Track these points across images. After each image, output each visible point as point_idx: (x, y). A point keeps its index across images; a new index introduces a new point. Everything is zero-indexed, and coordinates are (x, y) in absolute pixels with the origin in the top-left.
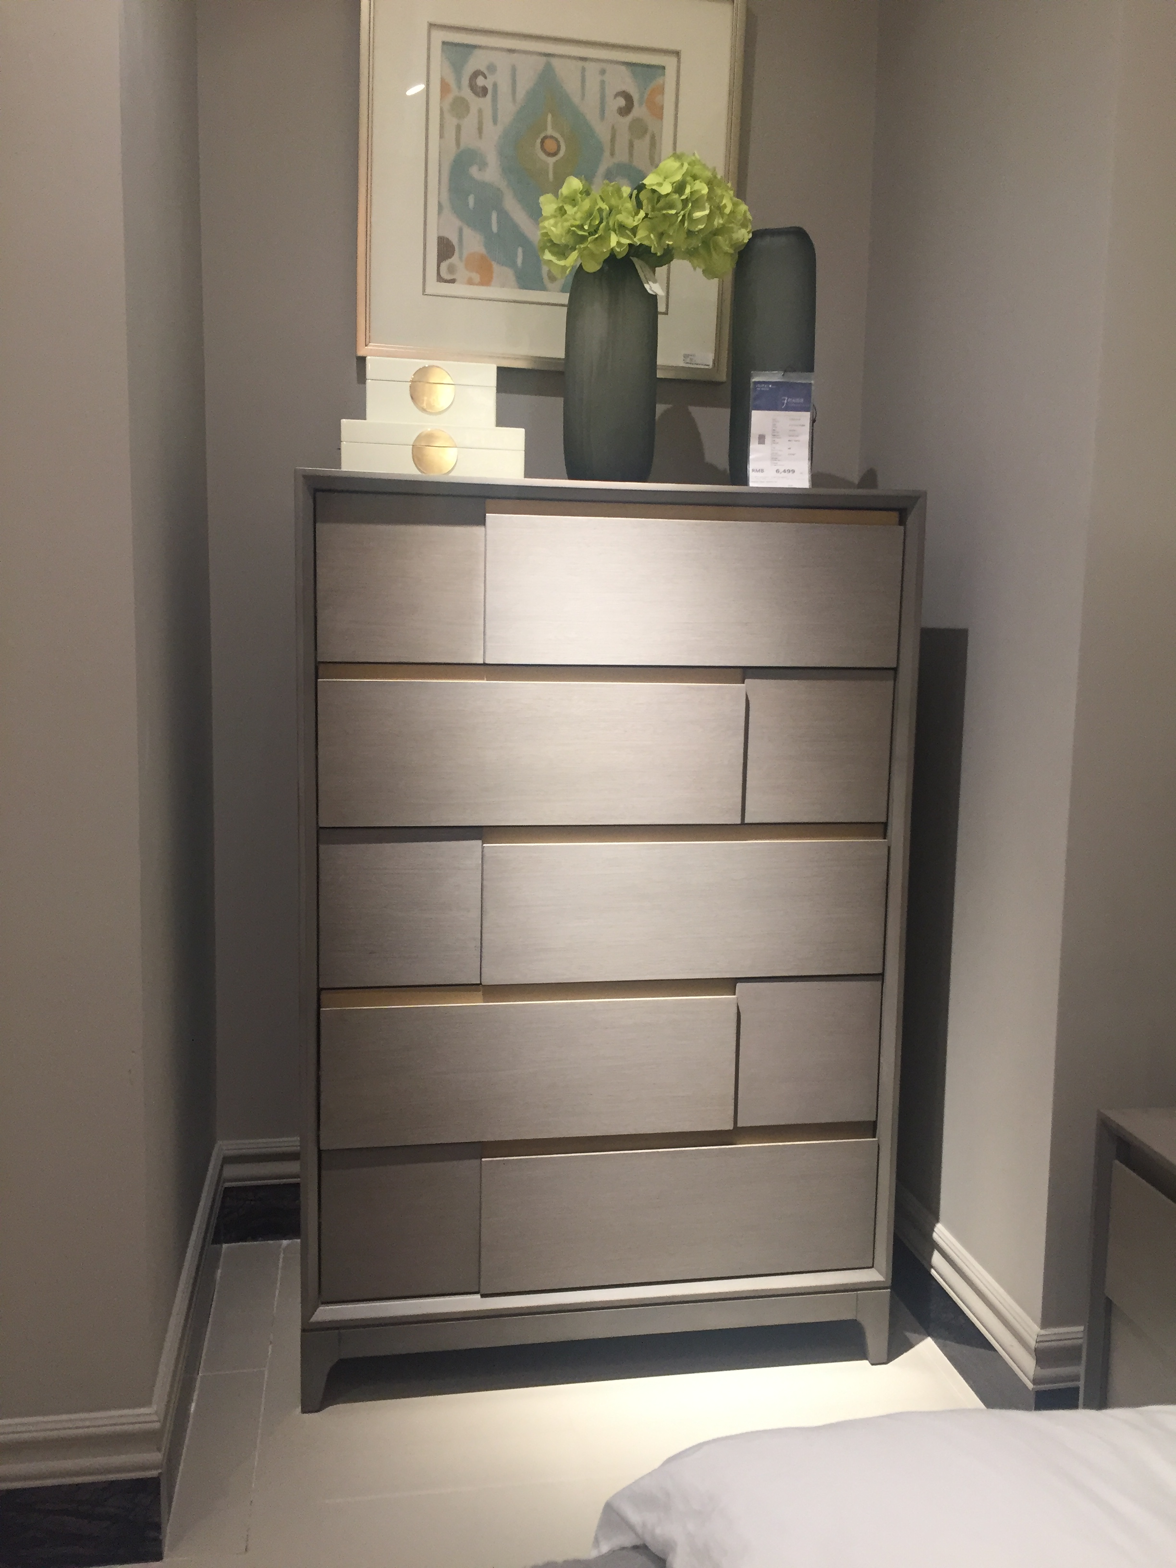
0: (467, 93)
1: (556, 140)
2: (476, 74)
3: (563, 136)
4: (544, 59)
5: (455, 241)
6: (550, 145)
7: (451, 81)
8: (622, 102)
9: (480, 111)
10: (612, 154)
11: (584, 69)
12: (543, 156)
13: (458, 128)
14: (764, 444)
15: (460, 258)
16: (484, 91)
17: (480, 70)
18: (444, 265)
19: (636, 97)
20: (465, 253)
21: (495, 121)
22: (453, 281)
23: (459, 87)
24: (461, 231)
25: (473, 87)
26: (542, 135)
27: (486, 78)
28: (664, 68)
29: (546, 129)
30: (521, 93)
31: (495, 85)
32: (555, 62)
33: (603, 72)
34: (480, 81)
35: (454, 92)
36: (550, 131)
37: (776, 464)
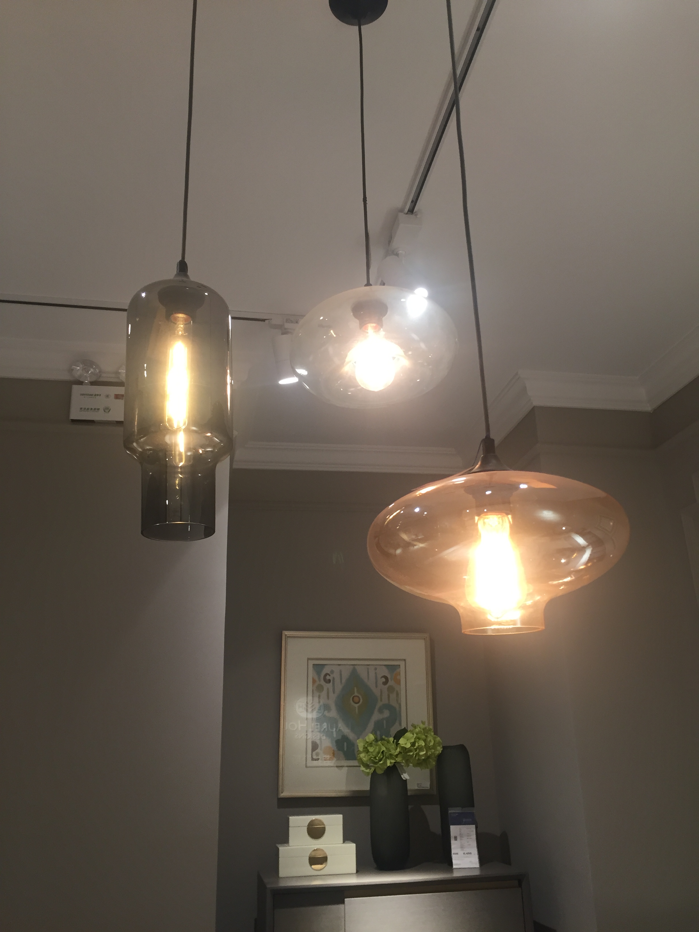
0: (323, 682)
1: (359, 698)
2: (326, 674)
3: (361, 695)
4: (352, 667)
5: (318, 742)
6: (356, 699)
7: (316, 678)
8: (384, 680)
9: (328, 689)
10: (381, 700)
11: (368, 669)
12: (353, 703)
13: (320, 697)
14: (457, 840)
15: (321, 750)
16: (329, 681)
17: (327, 673)
18: (314, 753)
19: (389, 677)
20: (323, 747)
21: (334, 692)
22: (318, 759)
24: (321, 737)
25: (325, 679)
26: (352, 696)
27: (330, 676)
28: (399, 665)
29: (354, 693)
30: (344, 681)
31: (334, 678)
32: (356, 667)
33: (376, 669)
34: (328, 677)
35: (318, 683)
36: (356, 694)
37: (463, 850)
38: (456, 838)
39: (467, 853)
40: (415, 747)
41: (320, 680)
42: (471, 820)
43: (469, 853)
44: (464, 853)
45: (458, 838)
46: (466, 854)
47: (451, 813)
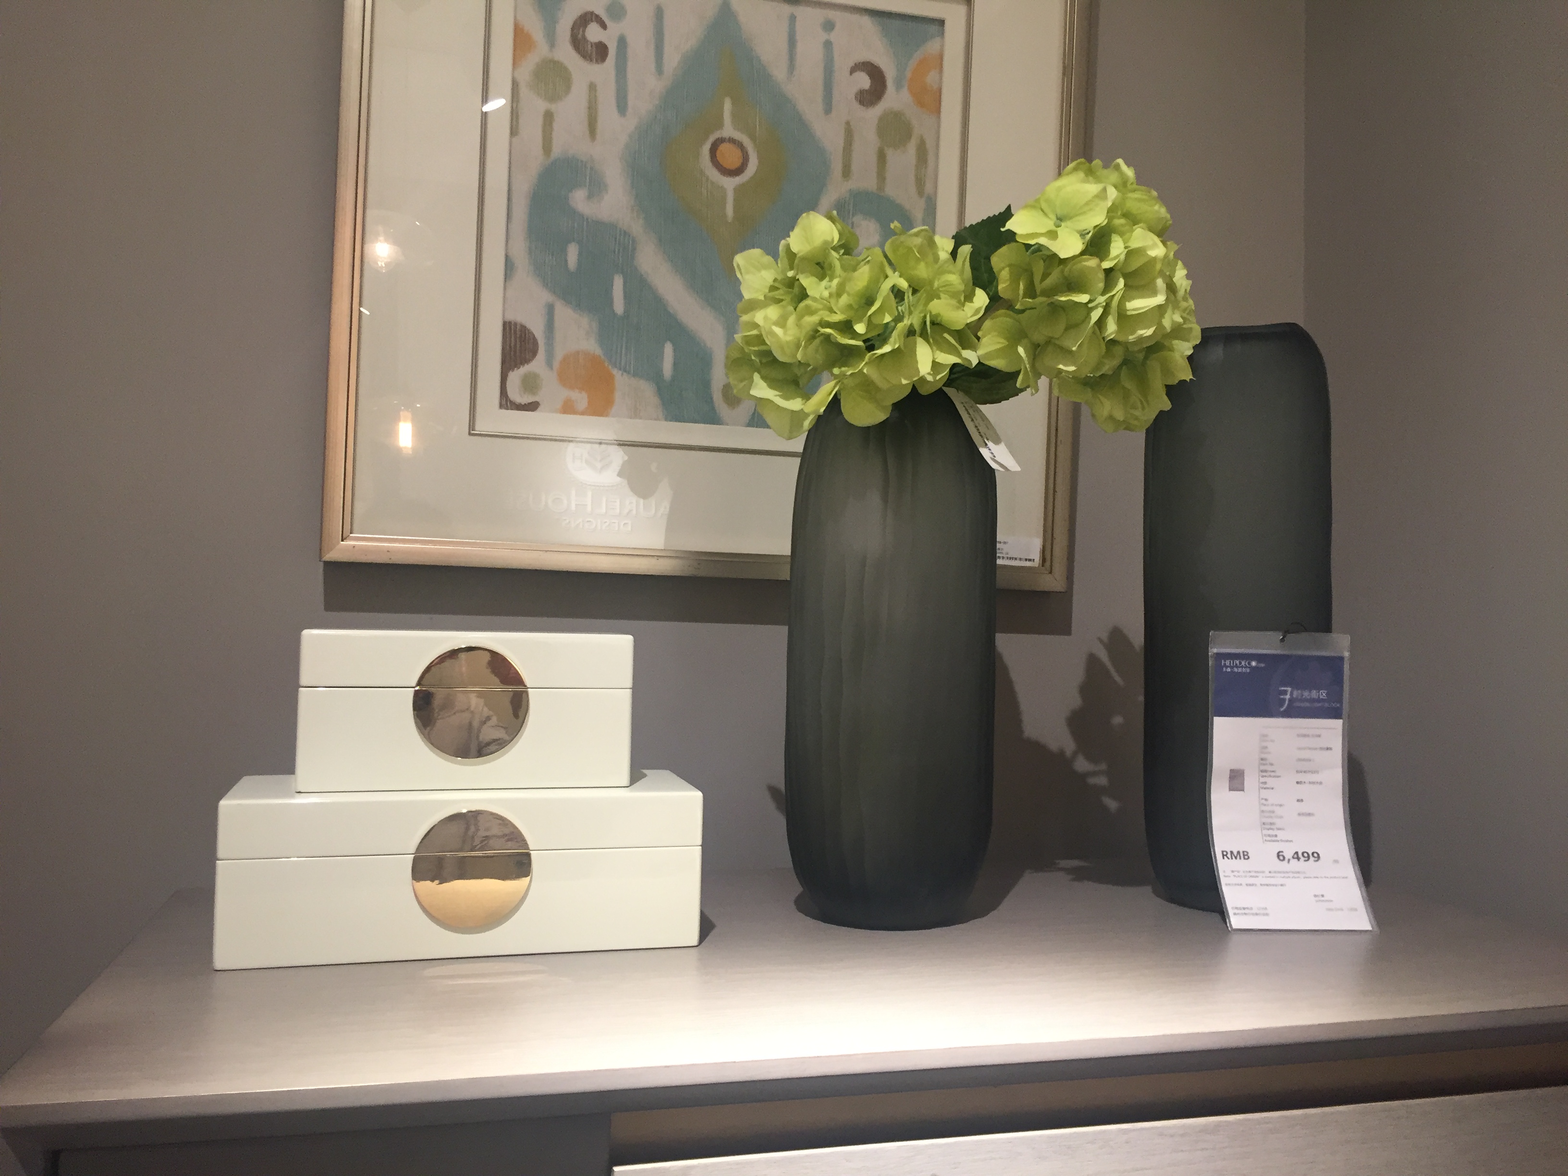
0: (566, 54)
1: (740, 146)
2: (586, 19)
3: (753, 138)
5: (537, 329)
6: (729, 156)
7: (535, 27)
8: (864, 81)
9: (592, 87)
10: (847, 172)
11: (793, 19)
12: (713, 174)
13: (549, 117)
14: (1242, 790)
15: (549, 363)
16: (601, 52)
17: (592, 13)
18: (515, 377)
19: (890, 74)
20: (559, 354)
21: (622, 106)
22: (532, 407)
23: (552, 45)
24: (550, 310)
25: (578, 43)
26: (712, 139)
27: (604, 26)
28: (941, 22)
29: (720, 125)
30: (672, 60)
31: (622, 42)
33: (829, 26)
34: (593, 33)
35: (541, 51)
36: (728, 130)
37: (1274, 839)
38: (1236, 779)
39: (1296, 856)
40: (1106, 265)
41: (551, 39)
42: (1323, 694)
43: (1307, 856)
44: (1280, 856)
45: (1251, 781)
46: (1294, 862)
47: (1219, 656)
